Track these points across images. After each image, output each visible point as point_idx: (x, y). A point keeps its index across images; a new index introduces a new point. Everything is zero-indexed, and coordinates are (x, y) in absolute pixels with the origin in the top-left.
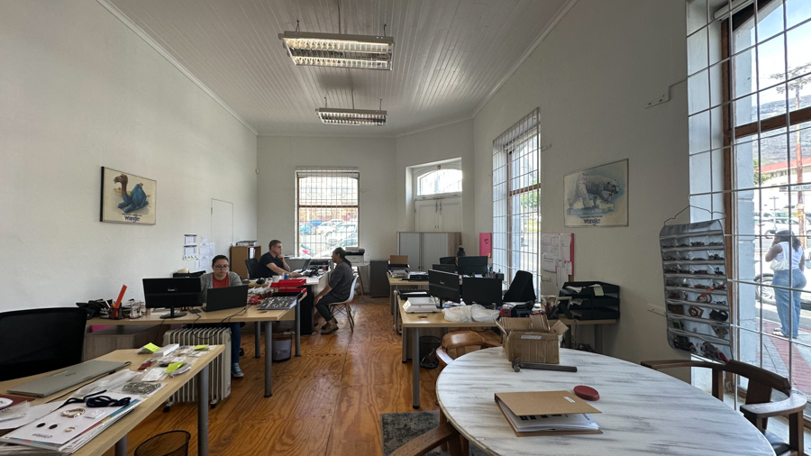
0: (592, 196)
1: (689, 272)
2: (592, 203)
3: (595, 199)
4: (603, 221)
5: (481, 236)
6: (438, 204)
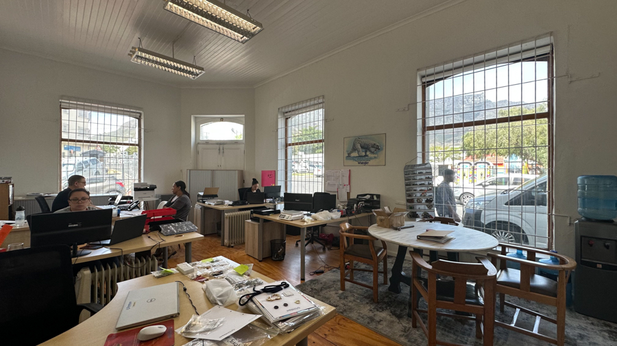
0: (364, 150)
1: (417, 185)
2: (364, 154)
3: (366, 152)
4: (371, 162)
5: (263, 173)
6: (221, 148)
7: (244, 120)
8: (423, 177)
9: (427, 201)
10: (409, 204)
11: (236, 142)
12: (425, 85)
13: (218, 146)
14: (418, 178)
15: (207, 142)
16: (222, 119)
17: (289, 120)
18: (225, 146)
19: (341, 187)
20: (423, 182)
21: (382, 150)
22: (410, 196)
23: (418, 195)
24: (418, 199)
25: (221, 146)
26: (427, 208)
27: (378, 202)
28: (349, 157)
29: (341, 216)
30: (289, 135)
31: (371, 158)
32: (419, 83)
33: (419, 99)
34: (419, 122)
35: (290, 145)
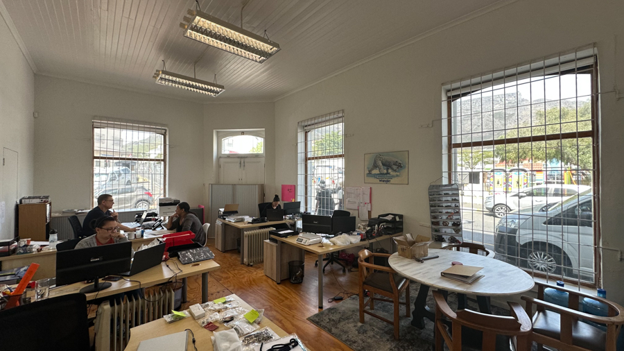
0: (385, 167)
1: (442, 206)
2: (385, 171)
3: (387, 170)
4: (392, 181)
5: (283, 187)
6: (242, 162)
7: (264, 133)
8: (449, 199)
9: (454, 224)
10: (434, 227)
11: (257, 156)
12: (451, 99)
13: (238, 160)
14: (444, 199)
15: (229, 156)
16: (243, 133)
17: (309, 134)
18: (246, 160)
19: (362, 204)
20: (449, 204)
21: (405, 167)
22: (435, 217)
23: (444, 217)
24: (444, 222)
25: (242, 159)
26: (454, 232)
27: (401, 223)
28: (370, 174)
29: (361, 240)
30: (309, 150)
31: (393, 176)
32: (444, 98)
33: (444, 115)
34: (445, 140)
35: (310, 159)
